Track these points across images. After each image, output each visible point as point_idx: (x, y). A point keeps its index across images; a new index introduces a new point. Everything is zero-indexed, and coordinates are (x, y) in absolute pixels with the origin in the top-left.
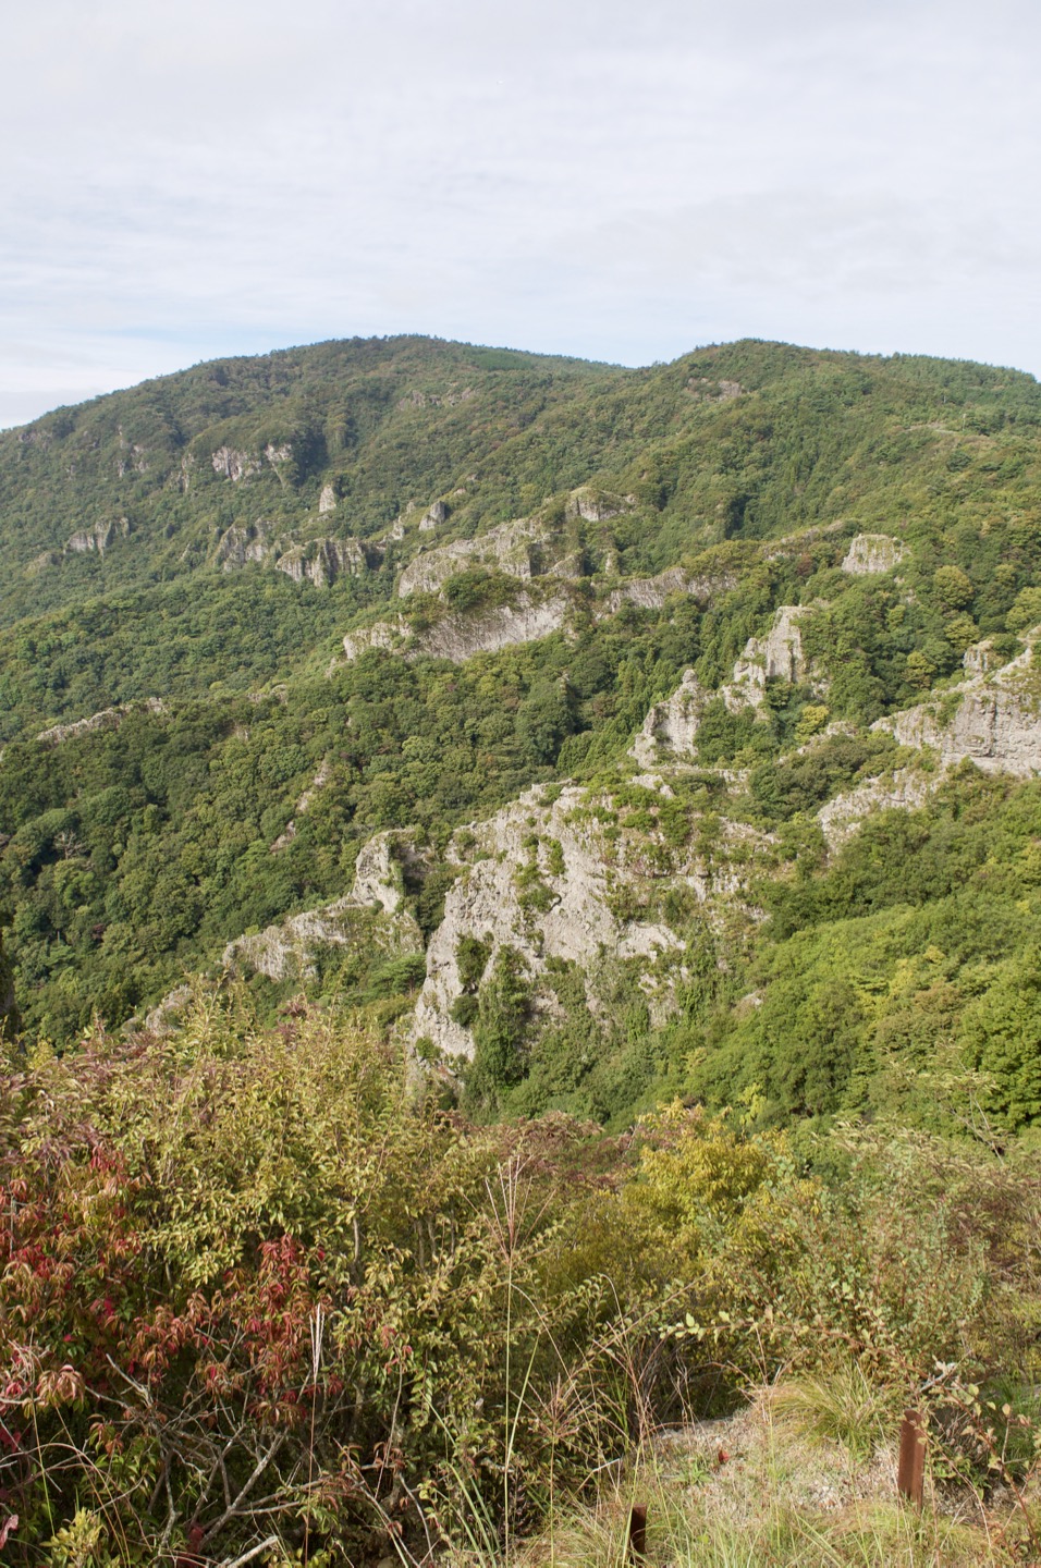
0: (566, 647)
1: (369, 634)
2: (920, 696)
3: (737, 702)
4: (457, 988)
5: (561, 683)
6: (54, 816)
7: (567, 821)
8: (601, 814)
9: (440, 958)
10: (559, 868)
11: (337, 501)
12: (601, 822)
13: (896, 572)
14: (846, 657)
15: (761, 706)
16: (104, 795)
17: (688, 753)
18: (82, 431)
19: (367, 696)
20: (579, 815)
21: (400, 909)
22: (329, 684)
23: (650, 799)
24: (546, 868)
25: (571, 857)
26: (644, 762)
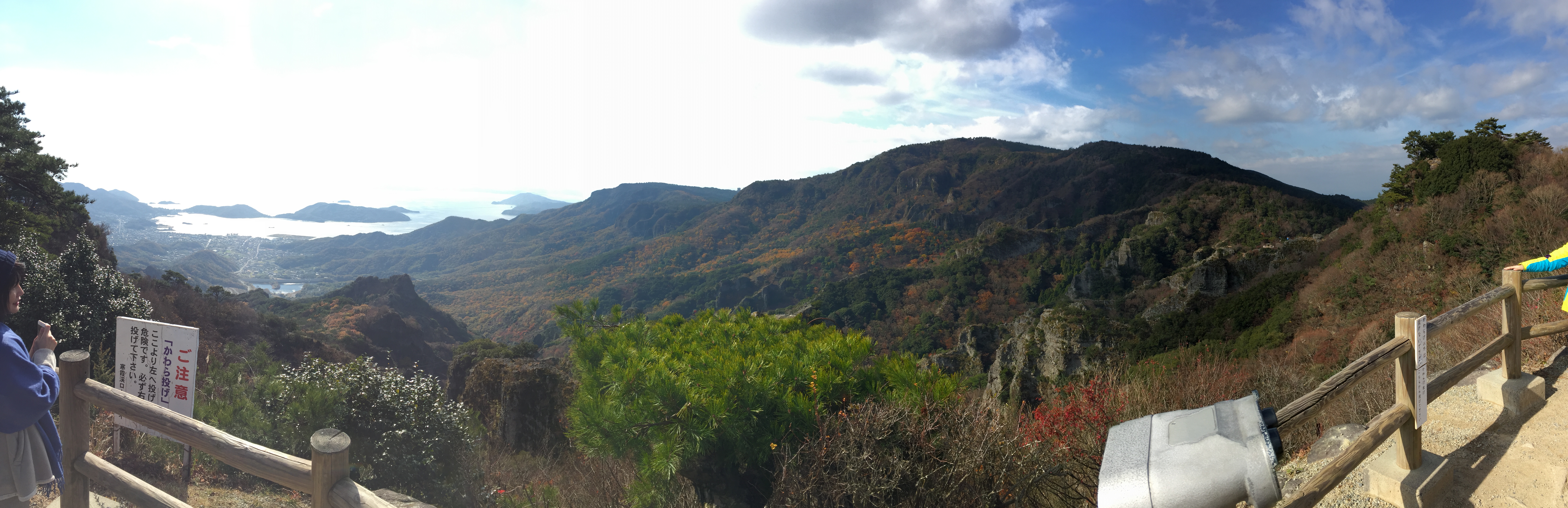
0: (1042, 256)
1: (966, 250)
2: (1178, 270)
3: (1107, 275)
4: (1000, 387)
5: (1039, 270)
6: (843, 310)
7: (1046, 322)
8: (1059, 318)
9: (994, 376)
10: (1043, 341)
11: (954, 199)
12: (1059, 321)
13: (1166, 225)
14: (1149, 257)
15: (1117, 275)
16: (862, 304)
17: (1088, 294)
18: (864, 171)
19: (965, 273)
20: (1051, 319)
21: (975, 355)
22: (950, 267)
23: (1079, 313)
24: (1038, 340)
25: (1048, 336)
26: (1072, 298)
